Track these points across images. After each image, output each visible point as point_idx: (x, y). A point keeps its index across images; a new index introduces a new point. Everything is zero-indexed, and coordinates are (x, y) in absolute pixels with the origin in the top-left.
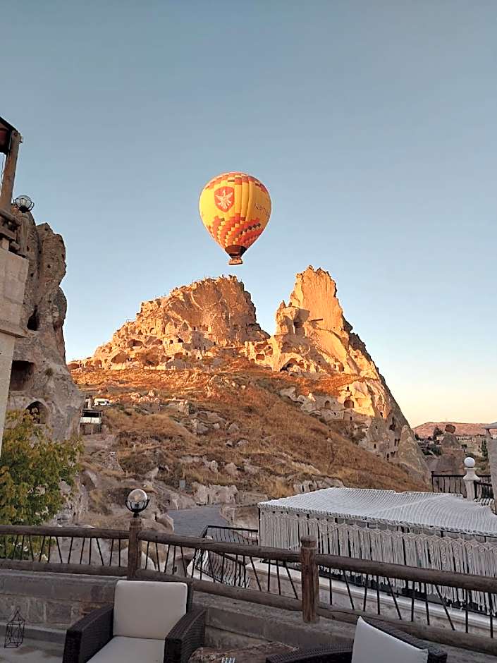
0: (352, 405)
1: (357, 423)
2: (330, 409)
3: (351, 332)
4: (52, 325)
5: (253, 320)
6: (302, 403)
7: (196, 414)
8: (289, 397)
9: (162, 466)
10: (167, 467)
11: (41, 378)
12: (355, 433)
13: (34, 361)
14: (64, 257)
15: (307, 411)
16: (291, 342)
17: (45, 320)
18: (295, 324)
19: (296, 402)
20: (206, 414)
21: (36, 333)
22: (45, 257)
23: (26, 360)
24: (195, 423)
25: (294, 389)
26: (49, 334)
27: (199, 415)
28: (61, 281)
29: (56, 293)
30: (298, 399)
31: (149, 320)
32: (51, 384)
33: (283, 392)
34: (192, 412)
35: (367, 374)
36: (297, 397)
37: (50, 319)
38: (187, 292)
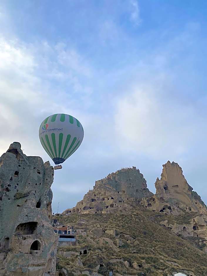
0: (197, 229)
1: (201, 238)
2: (186, 231)
3: (193, 191)
4: (46, 205)
5: (145, 187)
6: (171, 228)
7: (119, 236)
8: (165, 225)
9: (102, 264)
10: (104, 264)
11: (40, 229)
12: (200, 243)
13: (38, 221)
14: (53, 175)
15: (174, 232)
16: (164, 197)
17: (43, 203)
18: (165, 188)
19: (169, 228)
20: (124, 235)
21: (39, 209)
22: (46, 176)
23: (34, 221)
24: (117, 240)
25: (167, 221)
26: (44, 209)
27: (120, 236)
28: (51, 185)
29: (49, 190)
30: (170, 226)
31: (99, 189)
32: (44, 231)
33: (162, 223)
34: (117, 235)
35: (203, 212)
36: (169, 225)
37: (45, 202)
38: (114, 176)
